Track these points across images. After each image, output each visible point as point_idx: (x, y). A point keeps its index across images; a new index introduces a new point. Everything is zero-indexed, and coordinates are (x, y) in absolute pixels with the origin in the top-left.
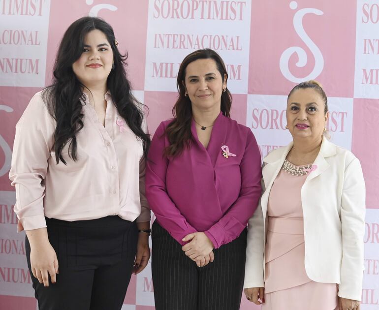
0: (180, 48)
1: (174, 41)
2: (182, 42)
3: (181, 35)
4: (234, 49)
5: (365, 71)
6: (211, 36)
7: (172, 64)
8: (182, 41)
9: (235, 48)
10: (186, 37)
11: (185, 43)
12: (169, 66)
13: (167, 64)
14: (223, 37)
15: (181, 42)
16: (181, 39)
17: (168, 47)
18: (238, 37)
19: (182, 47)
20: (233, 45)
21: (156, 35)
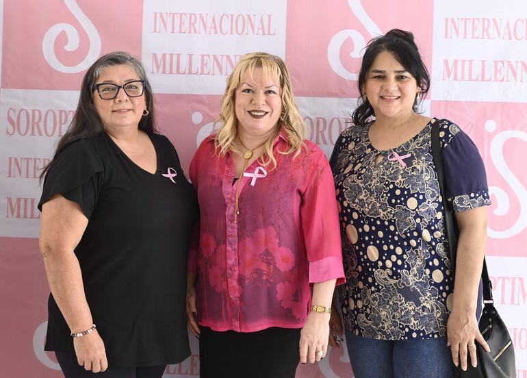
0: (190, 32)
1: (181, 23)
2: (192, 24)
3: (191, 15)
4: (264, 34)
5: (446, 62)
6: (232, 16)
7: (178, 56)
8: (193, 22)
9: (266, 32)
10: (198, 17)
11: (197, 25)
12: (175, 57)
13: (171, 55)
14: (249, 16)
15: (190, 24)
16: (190, 20)
17: (173, 32)
18: (270, 16)
19: (192, 30)
20: (263, 29)
21: (156, 14)
